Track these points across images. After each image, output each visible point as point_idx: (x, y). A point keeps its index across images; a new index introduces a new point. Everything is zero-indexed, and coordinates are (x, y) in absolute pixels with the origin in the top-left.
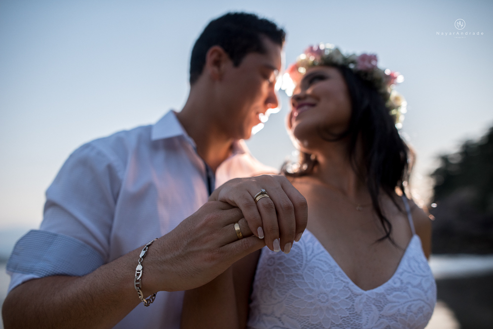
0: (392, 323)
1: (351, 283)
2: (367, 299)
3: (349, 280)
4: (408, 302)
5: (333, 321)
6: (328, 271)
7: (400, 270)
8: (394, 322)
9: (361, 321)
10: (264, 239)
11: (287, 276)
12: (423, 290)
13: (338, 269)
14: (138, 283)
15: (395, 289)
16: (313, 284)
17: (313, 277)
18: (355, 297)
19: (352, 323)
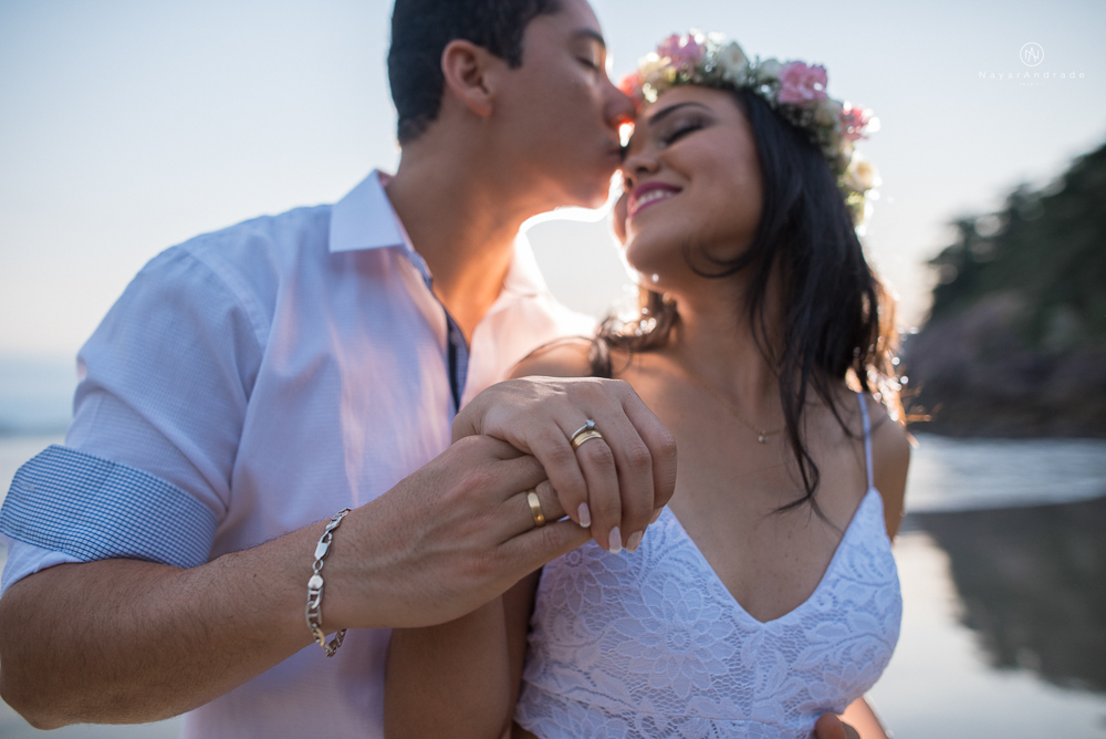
0: (812, 683)
1: (738, 608)
2: (766, 638)
3: (733, 602)
4: (845, 640)
5: (697, 686)
6: (693, 584)
7: (832, 575)
8: (816, 682)
9: (752, 684)
10: (589, 528)
11: (608, 592)
12: (877, 614)
13: (714, 578)
14: (314, 615)
15: (822, 617)
16: (659, 612)
17: (662, 597)
18: (743, 636)
19: (733, 687)
